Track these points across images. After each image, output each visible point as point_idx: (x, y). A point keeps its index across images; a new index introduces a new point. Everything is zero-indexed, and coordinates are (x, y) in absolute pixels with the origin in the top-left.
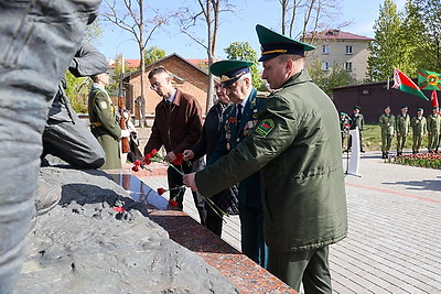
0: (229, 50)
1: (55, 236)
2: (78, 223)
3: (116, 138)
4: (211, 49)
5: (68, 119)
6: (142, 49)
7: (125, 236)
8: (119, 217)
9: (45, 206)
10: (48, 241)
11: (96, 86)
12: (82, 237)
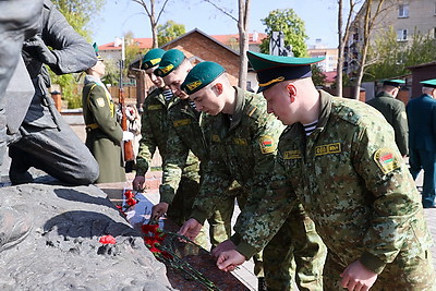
0: (267, 21)
1: (20, 277)
2: (51, 260)
3: (116, 142)
4: (242, 20)
5: (52, 125)
6: (153, 25)
7: (103, 278)
8: (101, 251)
9: (12, 239)
10: (12, 283)
11: (91, 78)
12: (51, 278)
